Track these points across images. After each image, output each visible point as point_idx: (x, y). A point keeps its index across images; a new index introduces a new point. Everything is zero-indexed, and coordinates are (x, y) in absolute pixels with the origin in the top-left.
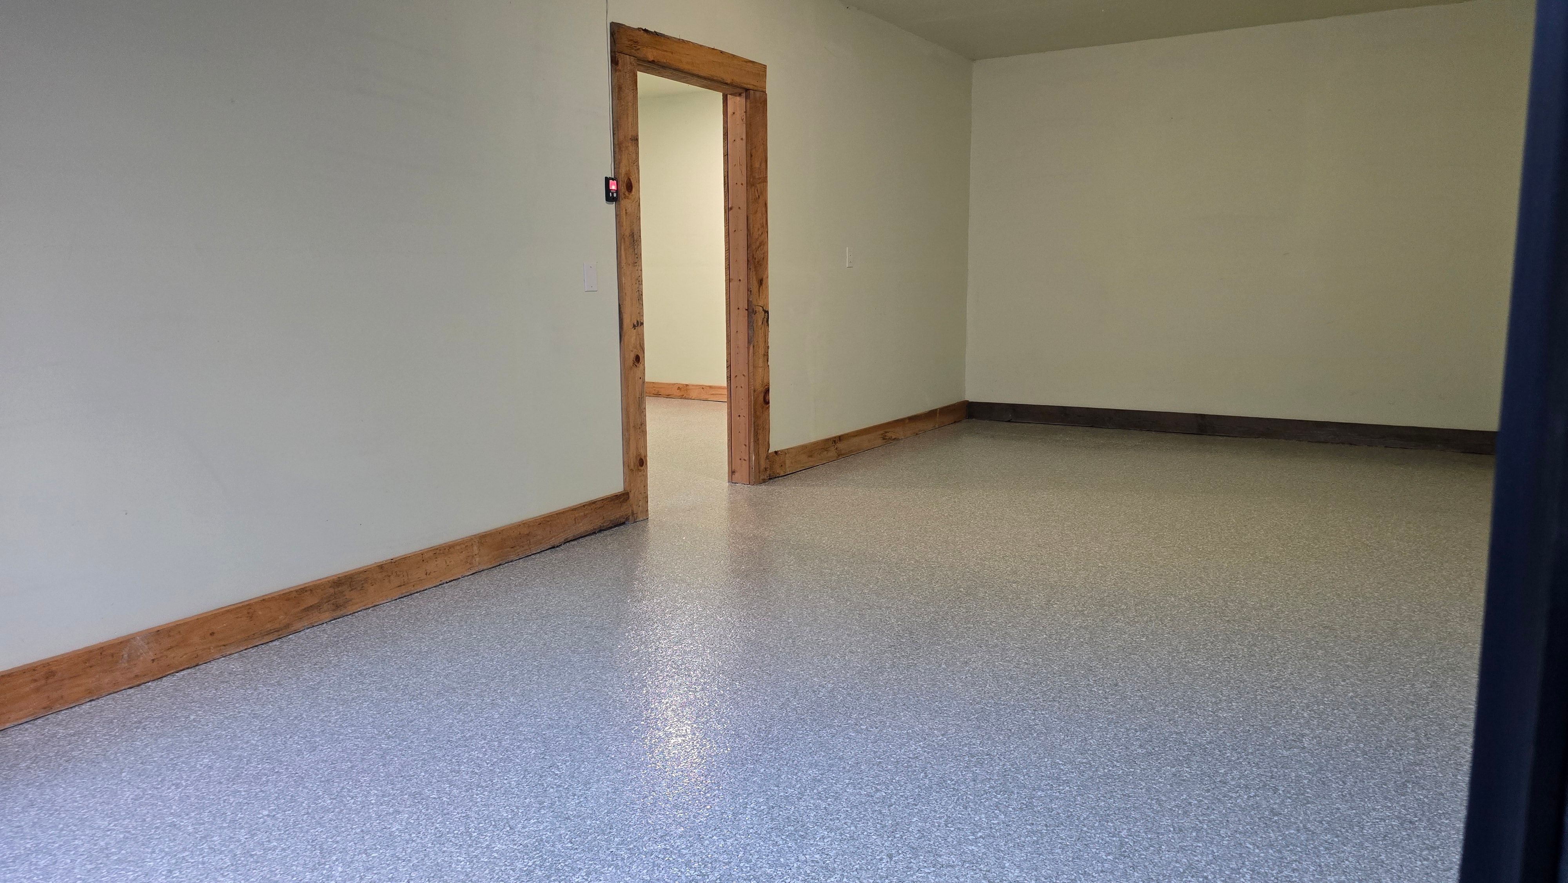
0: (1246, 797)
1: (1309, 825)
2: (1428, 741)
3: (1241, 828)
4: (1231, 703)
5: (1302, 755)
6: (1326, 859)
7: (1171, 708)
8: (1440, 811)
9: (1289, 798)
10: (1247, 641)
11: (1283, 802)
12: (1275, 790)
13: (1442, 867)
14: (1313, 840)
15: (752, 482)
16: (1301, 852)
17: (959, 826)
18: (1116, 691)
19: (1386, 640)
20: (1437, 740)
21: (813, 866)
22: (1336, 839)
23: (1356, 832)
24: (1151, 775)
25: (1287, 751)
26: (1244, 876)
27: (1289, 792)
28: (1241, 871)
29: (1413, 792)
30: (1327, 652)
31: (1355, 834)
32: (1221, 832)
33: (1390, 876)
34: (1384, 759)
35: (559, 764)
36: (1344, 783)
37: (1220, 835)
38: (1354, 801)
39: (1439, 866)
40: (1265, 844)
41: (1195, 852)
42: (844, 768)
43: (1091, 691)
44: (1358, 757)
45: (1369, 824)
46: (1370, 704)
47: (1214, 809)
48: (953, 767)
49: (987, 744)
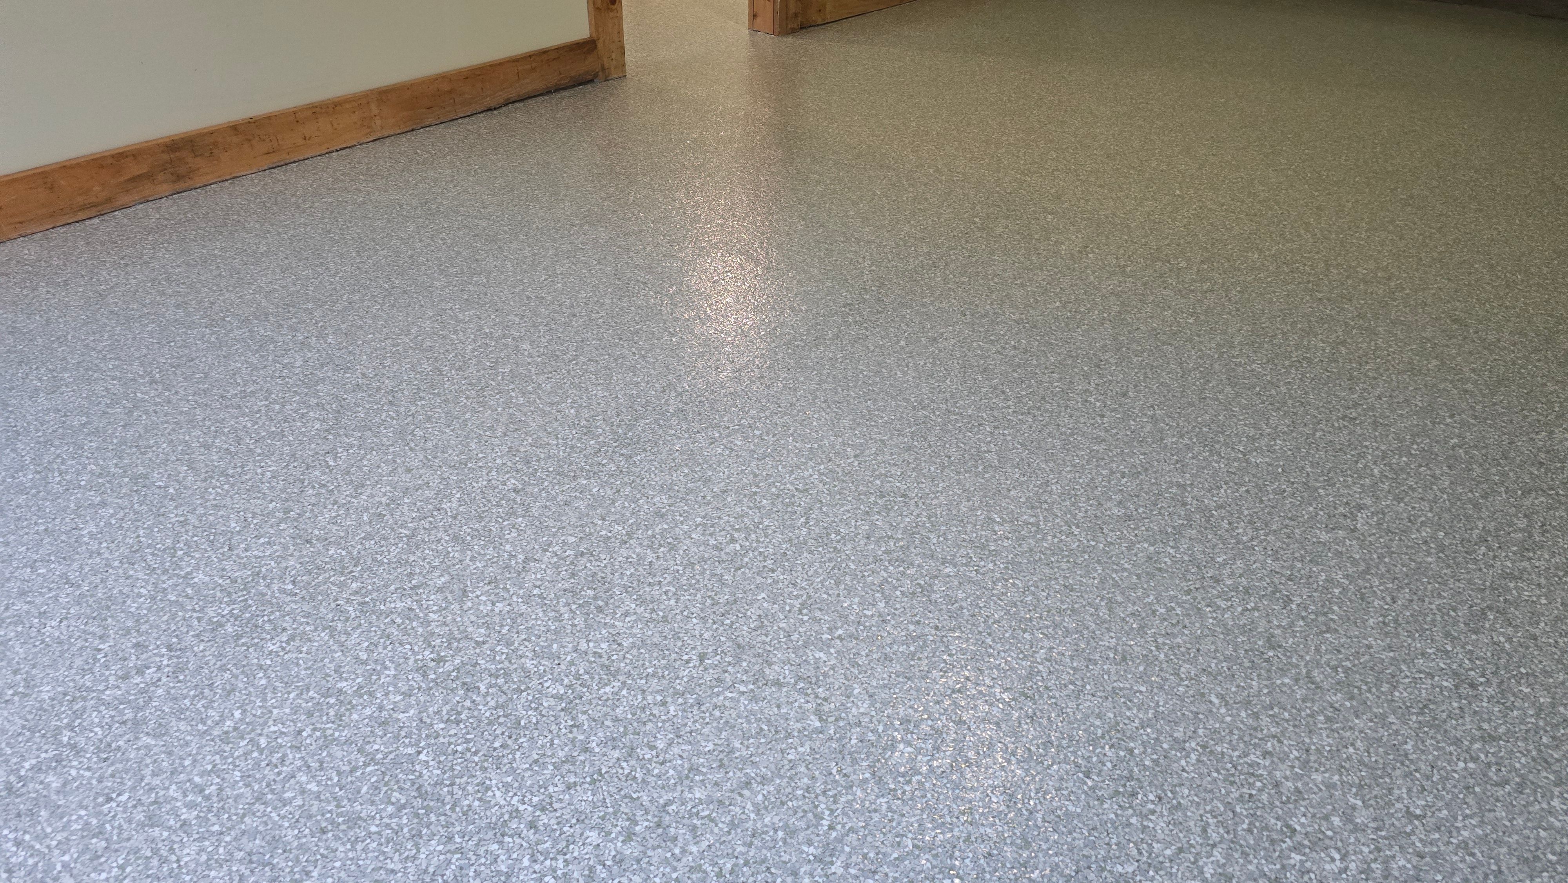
0: (1240, 609)
1: (1315, 673)
2: (1543, 536)
3: (1213, 665)
4: (1275, 440)
5: (1348, 542)
6: (1322, 740)
7: (1186, 441)
8: (1523, 670)
9: (1303, 618)
10: (1335, 335)
11: (1291, 625)
12: (1288, 601)
13: (1495, 778)
14: (1313, 701)
15: (777, 31)
16: (1287, 721)
17: (818, 614)
18: (1120, 405)
19: (1536, 350)
20: (1557, 536)
21: (591, 663)
22: (1348, 704)
23: (1382, 692)
24: (1117, 555)
25: (1327, 533)
26: (1188, 756)
27: (1306, 609)
28: (1187, 745)
29: (1492, 629)
30: (1443, 363)
31: (1379, 697)
32: (1182, 669)
33: (1410, 784)
34: (1467, 563)
35: (340, 450)
36: (1394, 600)
37: (1178, 675)
38: (1398, 635)
39: (1491, 774)
40: (1239, 699)
41: (1130, 701)
42: (704, 497)
43: (1086, 401)
44: (1429, 554)
45: (1407, 680)
46: (1476, 462)
47: (1185, 627)
48: (848, 511)
49: (910, 477)
